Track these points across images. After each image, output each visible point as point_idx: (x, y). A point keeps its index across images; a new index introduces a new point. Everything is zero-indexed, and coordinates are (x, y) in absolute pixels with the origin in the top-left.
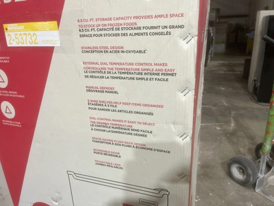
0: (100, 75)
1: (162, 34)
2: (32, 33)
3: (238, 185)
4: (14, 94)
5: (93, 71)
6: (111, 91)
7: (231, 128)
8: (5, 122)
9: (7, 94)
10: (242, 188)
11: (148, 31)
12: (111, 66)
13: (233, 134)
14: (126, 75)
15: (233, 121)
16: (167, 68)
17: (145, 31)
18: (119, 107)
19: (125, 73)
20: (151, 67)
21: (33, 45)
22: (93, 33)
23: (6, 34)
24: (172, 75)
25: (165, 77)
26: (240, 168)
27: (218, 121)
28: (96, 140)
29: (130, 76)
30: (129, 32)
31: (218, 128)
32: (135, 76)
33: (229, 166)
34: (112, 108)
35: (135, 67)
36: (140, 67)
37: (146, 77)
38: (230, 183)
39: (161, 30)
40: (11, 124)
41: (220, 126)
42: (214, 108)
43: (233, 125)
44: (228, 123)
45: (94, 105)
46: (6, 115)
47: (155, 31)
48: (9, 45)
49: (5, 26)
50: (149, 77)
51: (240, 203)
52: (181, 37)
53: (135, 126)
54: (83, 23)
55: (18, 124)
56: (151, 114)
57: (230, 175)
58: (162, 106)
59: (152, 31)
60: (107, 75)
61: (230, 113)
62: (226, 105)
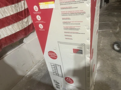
0: (65, 15)
1: (82, 3)
2: (47, 5)
3: (116, 52)
4: (42, 22)
5: (64, 14)
6: (69, 19)
7: (117, 31)
8: (40, 30)
9: (40, 22)
10: (118, 53)
11: (78, 2)
12: (68, 12)
13: (118, 33)
14: (73, 14)
15: (118, 28)
16: (83, 11)
17: (77, 2)
18: (71, 23)
19: (72, 14)
20: (79, 12)
21: (48, 8)
22: (63, 4)
23: (40, 5)
24: (85, 13)
25: (83, 14)
26: (118, 46)
27: (111, 28)
28: (65, 33)
29: (74, 14)
30: (73, 3)
31: (111, 31)
32: (75, 14)
33: (113, 45)
34: (69, 23)
35: (75, 12)
36: (76, 12)
37: (78, 14)
38: (113, 51)
39: (81, 2)
40: (42, 30)
41: (112, 30)
42: (110, 23)
43: (118, 29)
44: (116, 29)
45: (64, 23)
46: (40, 28)
47: (80, 2)
48: (41, 9)
49: (39, 3)
50: (79, 14)
51: (116, 58)
52: (86, 3)
53: (75, 28)
54: (61, 1)
55: (44, 30)
56: (79, 24)
57: (114, 49)
58: (82, 22)
59: (79, 2)
60: (67, 15)
61: (118, 25)
62: (116, 21)
